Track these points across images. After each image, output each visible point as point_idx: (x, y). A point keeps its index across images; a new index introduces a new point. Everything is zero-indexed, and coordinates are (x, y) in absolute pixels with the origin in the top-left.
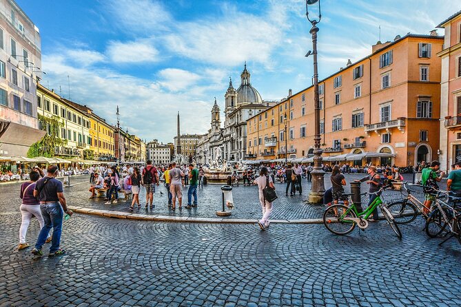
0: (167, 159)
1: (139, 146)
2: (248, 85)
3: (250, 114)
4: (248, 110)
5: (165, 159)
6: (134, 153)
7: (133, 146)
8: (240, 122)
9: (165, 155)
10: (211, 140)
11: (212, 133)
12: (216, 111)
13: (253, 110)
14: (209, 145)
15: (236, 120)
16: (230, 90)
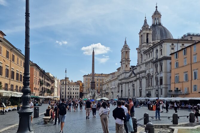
0: (77, 95)
1: (53, 82)
2: (160, 24)
3: (173, 49)
4: (170, 44)
5: (75, 95)
6: (48, 88)
7: (48, 82)
8: (160, 57)
9: (75, 91)
10: (120, 78)
11: (121, 71)
12: (126, 50)
13: (175, 44)
14: (117, 82)
15: (154, 55)
16: (145, 27)
